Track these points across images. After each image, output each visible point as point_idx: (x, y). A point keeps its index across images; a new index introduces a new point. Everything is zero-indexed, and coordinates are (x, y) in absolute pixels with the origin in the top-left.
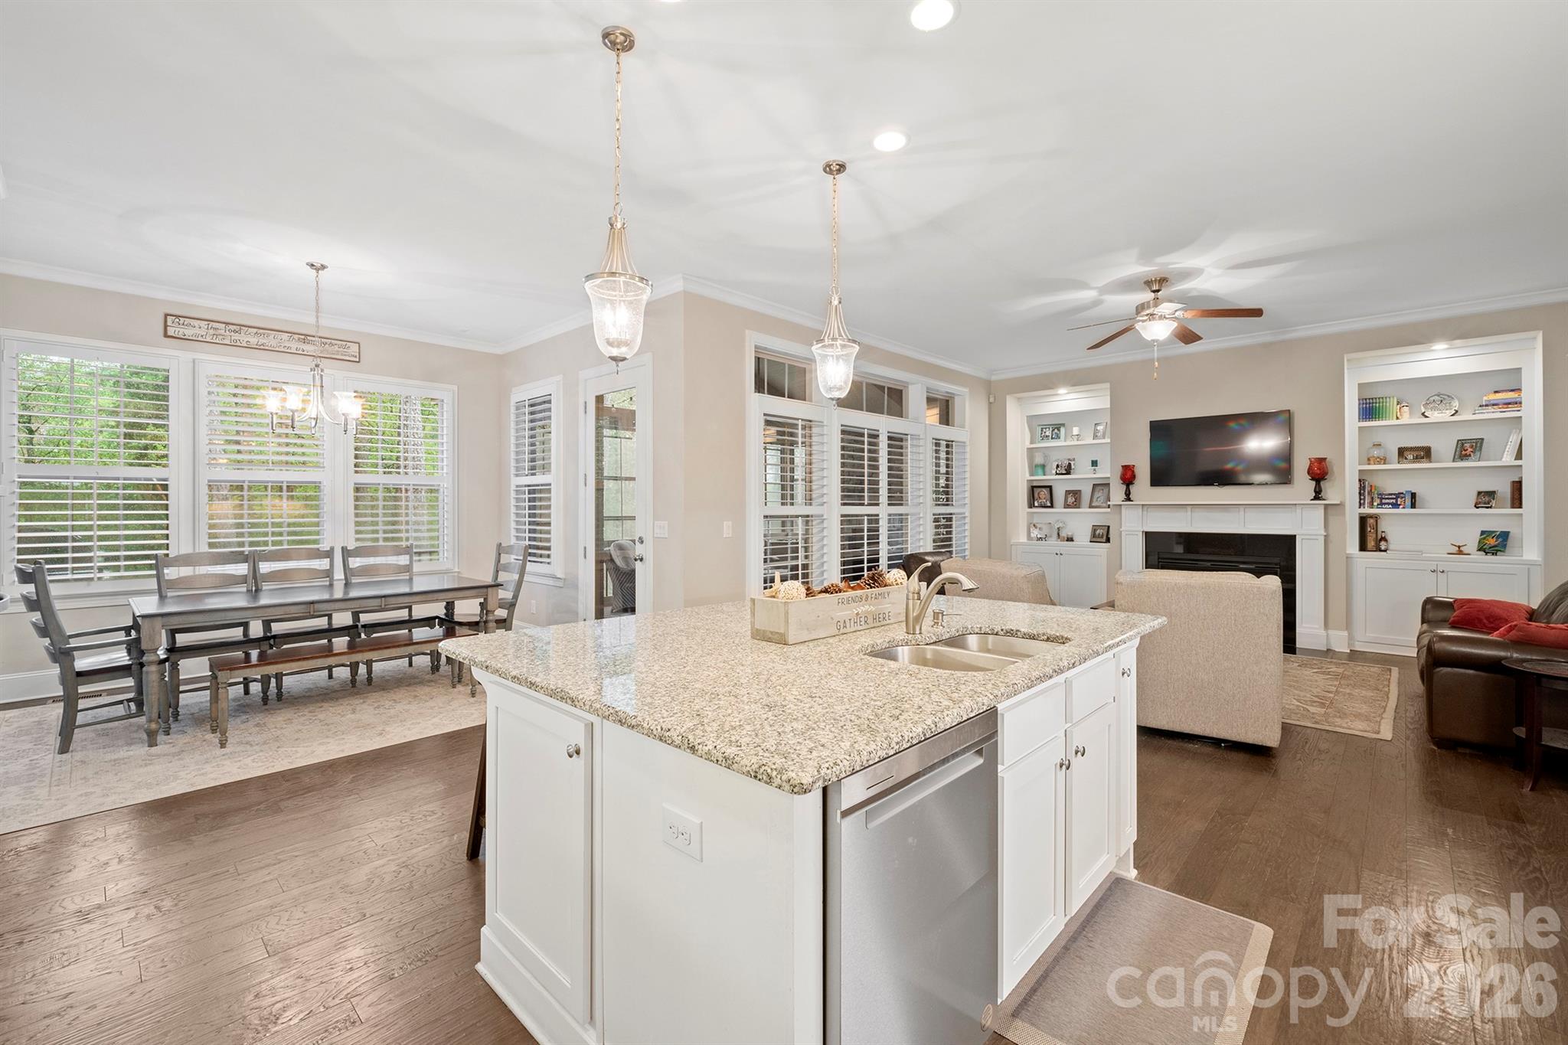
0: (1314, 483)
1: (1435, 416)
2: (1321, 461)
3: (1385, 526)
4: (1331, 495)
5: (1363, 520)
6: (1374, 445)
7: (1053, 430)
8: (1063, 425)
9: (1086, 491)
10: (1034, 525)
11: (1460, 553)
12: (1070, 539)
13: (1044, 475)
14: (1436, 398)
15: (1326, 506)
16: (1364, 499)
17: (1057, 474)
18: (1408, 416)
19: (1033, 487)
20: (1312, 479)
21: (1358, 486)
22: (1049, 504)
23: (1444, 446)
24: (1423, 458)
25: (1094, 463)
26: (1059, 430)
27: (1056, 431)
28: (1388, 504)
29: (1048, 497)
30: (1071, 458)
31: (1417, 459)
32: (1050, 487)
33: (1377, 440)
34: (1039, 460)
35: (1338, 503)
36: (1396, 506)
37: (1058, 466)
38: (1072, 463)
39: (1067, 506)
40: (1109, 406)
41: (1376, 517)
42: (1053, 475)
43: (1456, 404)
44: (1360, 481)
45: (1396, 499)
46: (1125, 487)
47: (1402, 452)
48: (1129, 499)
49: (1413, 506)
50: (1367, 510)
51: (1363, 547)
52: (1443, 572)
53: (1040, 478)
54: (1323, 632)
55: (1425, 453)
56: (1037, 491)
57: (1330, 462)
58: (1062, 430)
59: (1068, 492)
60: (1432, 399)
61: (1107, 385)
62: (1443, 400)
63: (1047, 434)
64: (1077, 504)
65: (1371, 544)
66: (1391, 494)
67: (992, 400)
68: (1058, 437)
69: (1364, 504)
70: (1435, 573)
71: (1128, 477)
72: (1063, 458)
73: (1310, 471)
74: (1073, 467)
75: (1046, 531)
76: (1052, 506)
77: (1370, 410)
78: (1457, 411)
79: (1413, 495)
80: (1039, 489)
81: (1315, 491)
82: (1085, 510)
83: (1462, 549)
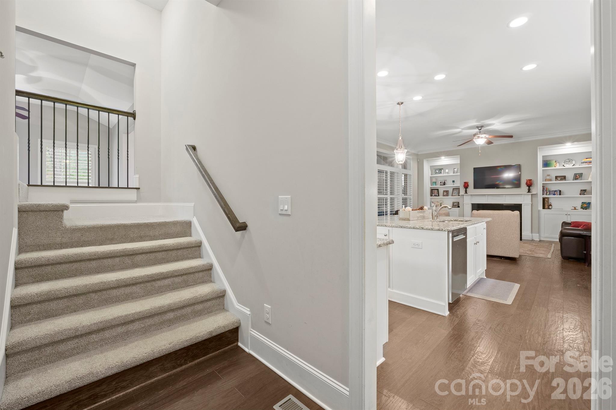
0: (528, 187)
1: (567, 166)
2: (530, 180)
3: (551, 201)
4: (534, 191)
5: (544, 199)
6: (548, 175)
7: (439, 171)
8: (443, 169)
9: (451, 191)
10: (432, 202)
11: (575, 209)
13: (436, 185)
14: (567, 160)
15: (532, 195)
16: (544, 193)
17: (440, 185)
18: (558, 166)
19: (432, 190)
20: (527, 186)
21: (542, 188)
22: (437, 195)
23: (570, 176)
24: (563, 179)
25: (453, 181)
26: (441, 170)
27: (440, 171)
28: (552, 194)
29: (437, 193)
30: (445, 180)
31: (561, 180)
32: (438, 189)
33: (548, 174)
34: (434, 180)
35: (535, 193)
36: (554, 194)
37: (441, 182)
38: (446, 181)
39: (444, 196)
40: (459, 163)
41: (548, 198)
42: (438, 185)
43: (574, 162)
44: (543, 187)
45: (555, 192)
46: (465, 189)
47: (556, 177)
48: (466, 193)
49: (560, 194)
50: (545, 196)
51: (544, 208)
52: (569, 215)
53: (434, 186)
54: (531, 234)
55: (564, 178)
56: (433, 191)
57: (533, 181)
58: (442, 171)
59: (444, 191)
60: (566, 161)
61: (459, 156)
62: (570, 161)
63: (437, 172)
64: (447, 195)
65: (546, 207)
66: (553, 191)
67: (419, 161)
68: (441, 173)
69: (544, 194)
70: (566, 216)
71: (466, 186)
72: (442, 180)
73: (527, 184)
74: (446, 183)
76: (439, 196)
77: (546, 164)
78: (574, 165)
79: (560, 191)
80: (434, 190)
81: (528, 190)
82: (450, 197)
83: (576, 208)
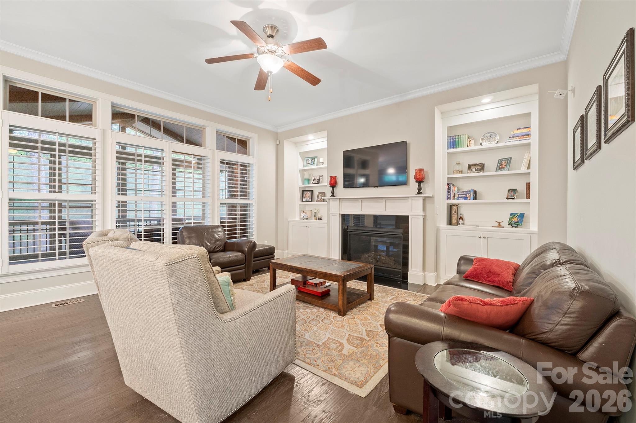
0: (417, 184)
1: (486, 145)
2: (421, 170)
3: (464, 211)
4: (427, 191)
5: (450, 207)
6: (457, 163)
7: (312, 160)
8: (317, 157)
10: (303, 211)
11: (500, 226)
12: (320, 219)
14: (488, 135)
15: (425, 199)
16: (450, 195)
17: (313, 183)
18: (474, 145)
19: (303, 191)
20: (417, 182)
21: (446, 186)
22: (310, 200)
23: (491, 163)
24: (480, 170)
26: (314, 160)
27: (313, 160)
28: (462, 197)
30: (321, 175)
31: (477, 170)
32: (312, 191)
33: (458, 161)
34: (306, 176)
35: (431, 196)
36: (466, 198)
38: (321, 178)
40: (327, 146)
41: (457, 205)
42: (311, 184)
43: (498, 137)
44: (448, 184)
45: (466, 194)
46: (332, 189)
47: (470, 167)
48: (333, 196)
49: (475, 198)
50: (451, 201)
51: (450, 223)
52: (485, 238)
53: (306, 186)
54: (421, 274)
55: (482, 167)
56: (305, 193)
57: (427, 172)
58: (316, 160)
59: (319, 193)
60: (486, 135)
61: (326, 132)
62: (491, 135)
63: (309, 162)
65: (454, 221)
66: (464, 192)
67: (278, 143)
68: (314, 164)
69: (450, 197)
70: (481, 239)
71: (333, 184)
73: (416, 178)
74: (321, 180)
75: (309, 214)
76: (312, 201)
77: (453, 143)
78: (498, 142)
79: (475, 192)
80: (306, 192)
81: (418, 189)
83: (500, 224)
